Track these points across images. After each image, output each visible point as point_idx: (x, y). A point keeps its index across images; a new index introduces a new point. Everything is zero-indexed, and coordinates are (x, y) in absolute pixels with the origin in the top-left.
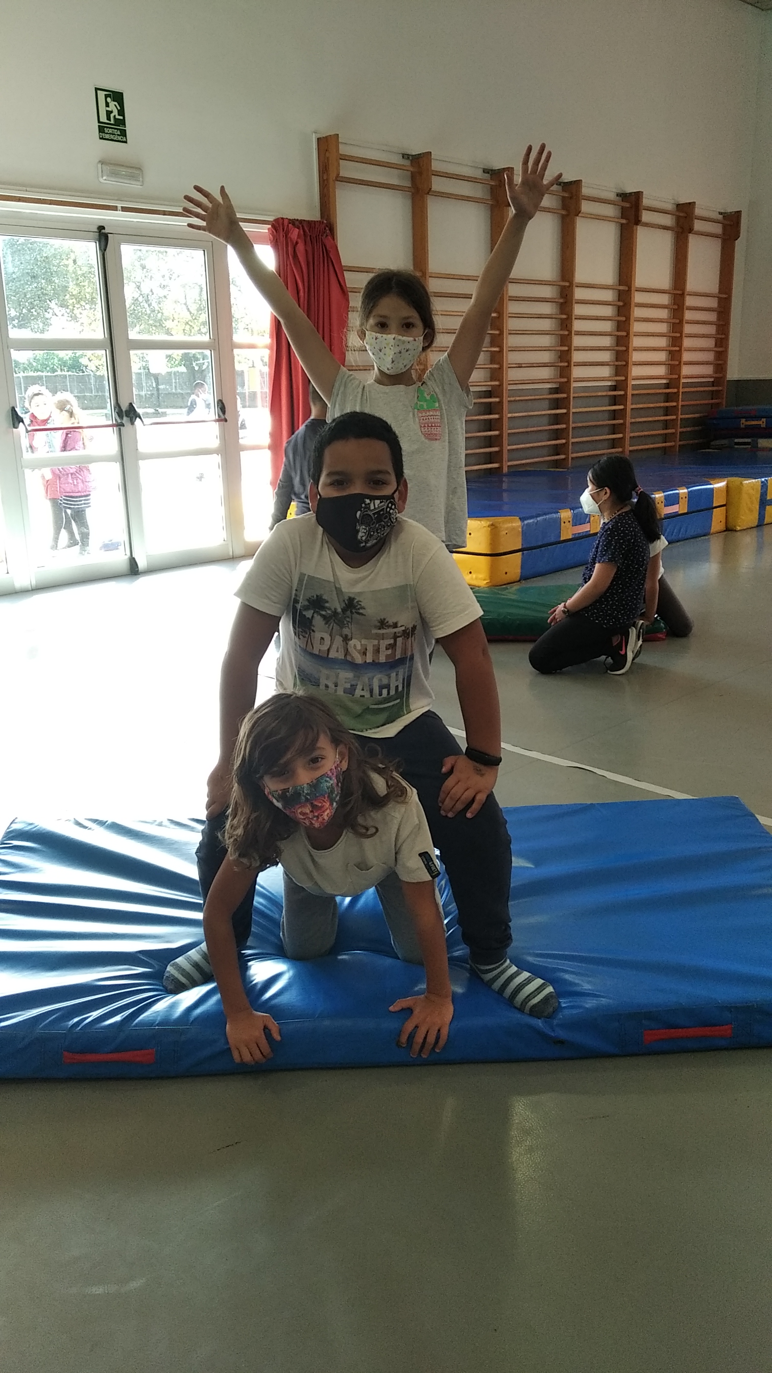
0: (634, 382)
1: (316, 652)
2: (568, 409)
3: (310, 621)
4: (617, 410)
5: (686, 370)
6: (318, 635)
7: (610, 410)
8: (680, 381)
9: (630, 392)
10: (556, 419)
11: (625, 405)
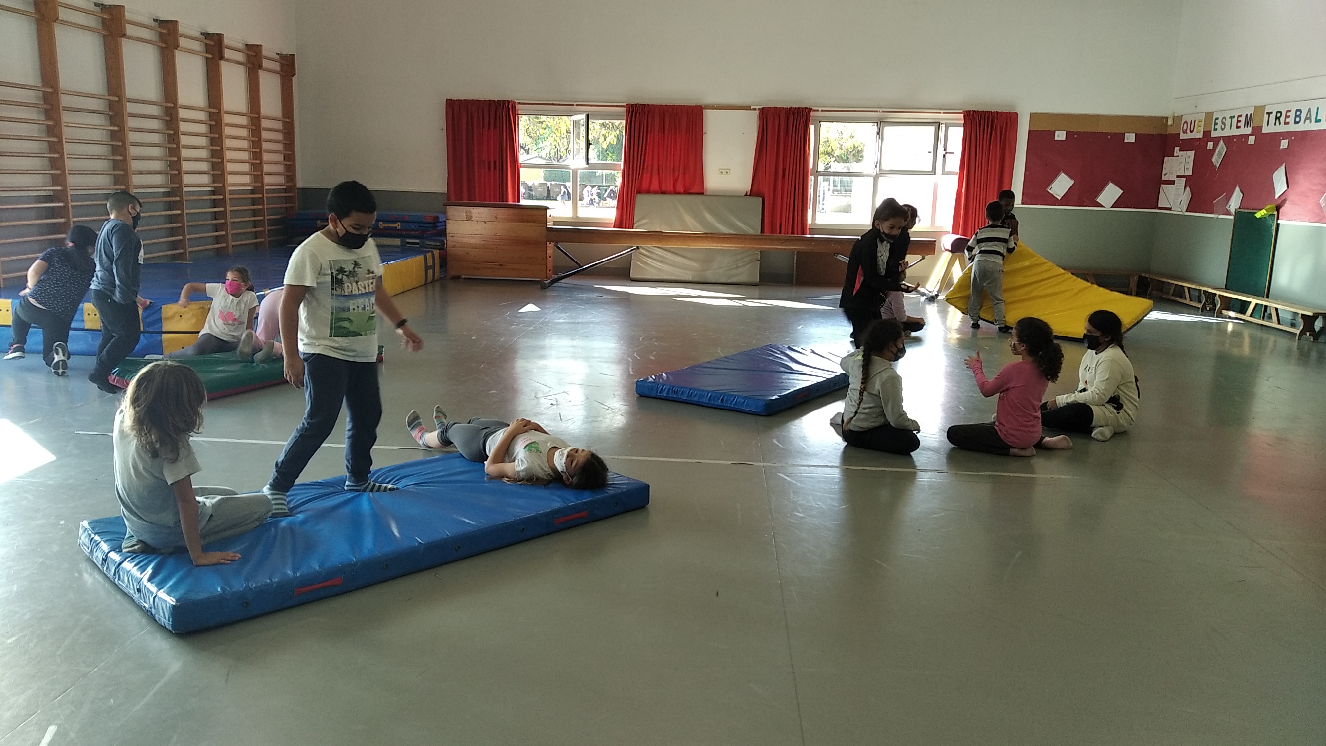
0: (230, 188)
1: (347, 294)
2: (182, 210)
3: (342, 279)
4: (217, 212)
5: (268, 179)
6: (346, 285)
7: (211, 212)
8: (263, 188)
9: (228, 197)
10: (171, 219)
11: (225, 207)
